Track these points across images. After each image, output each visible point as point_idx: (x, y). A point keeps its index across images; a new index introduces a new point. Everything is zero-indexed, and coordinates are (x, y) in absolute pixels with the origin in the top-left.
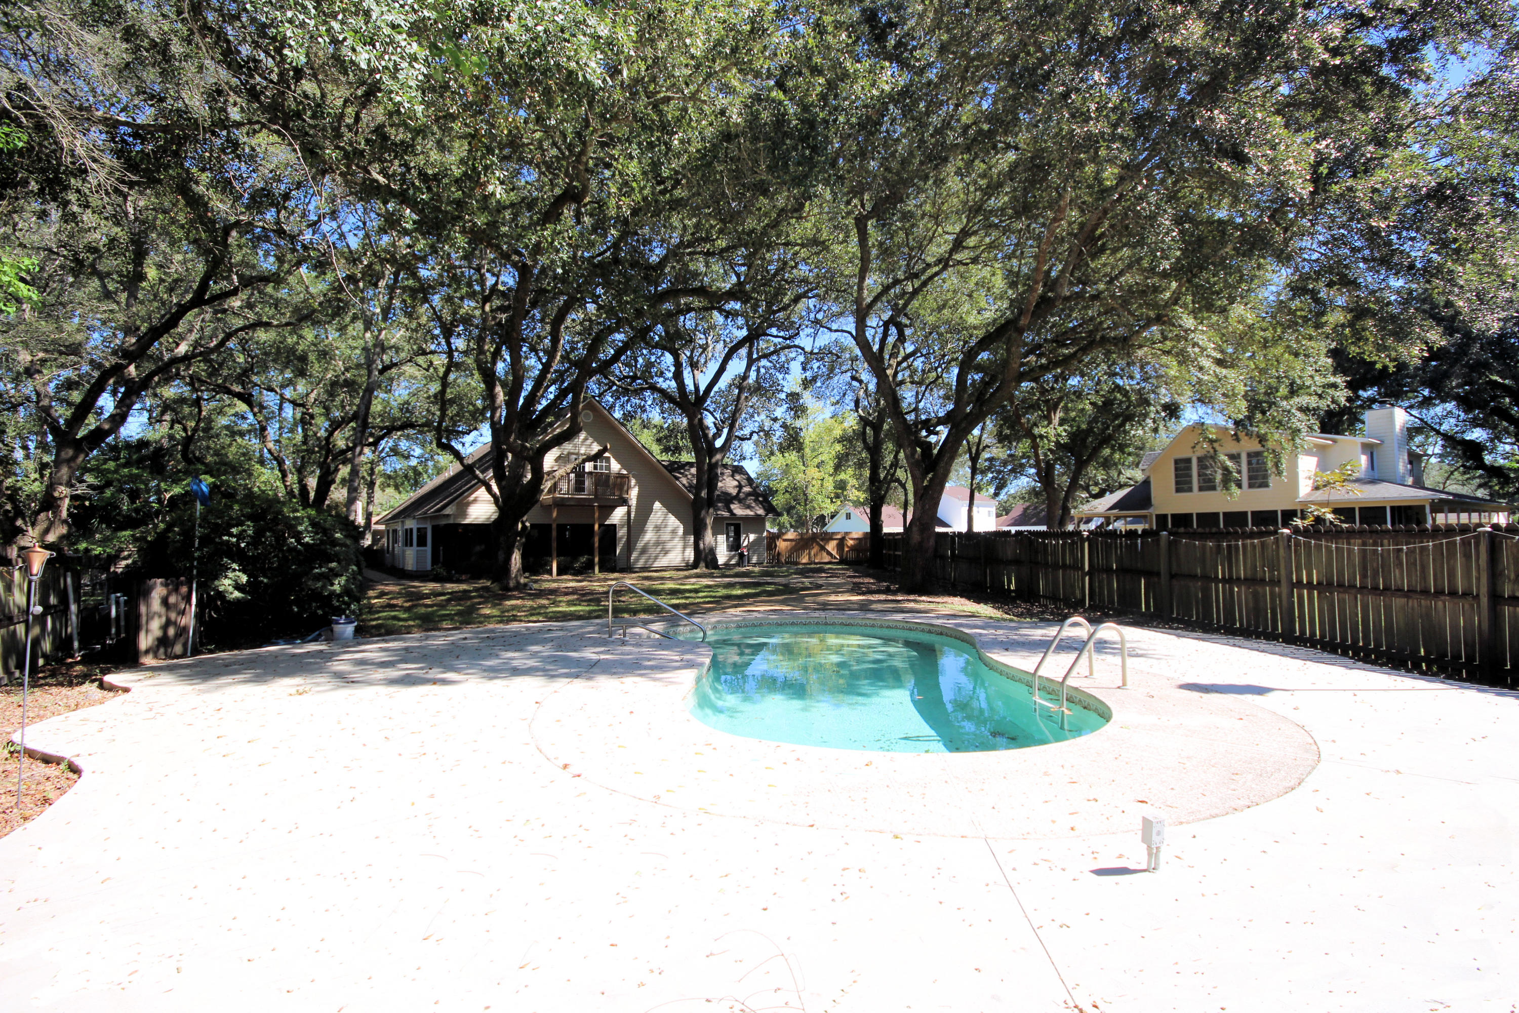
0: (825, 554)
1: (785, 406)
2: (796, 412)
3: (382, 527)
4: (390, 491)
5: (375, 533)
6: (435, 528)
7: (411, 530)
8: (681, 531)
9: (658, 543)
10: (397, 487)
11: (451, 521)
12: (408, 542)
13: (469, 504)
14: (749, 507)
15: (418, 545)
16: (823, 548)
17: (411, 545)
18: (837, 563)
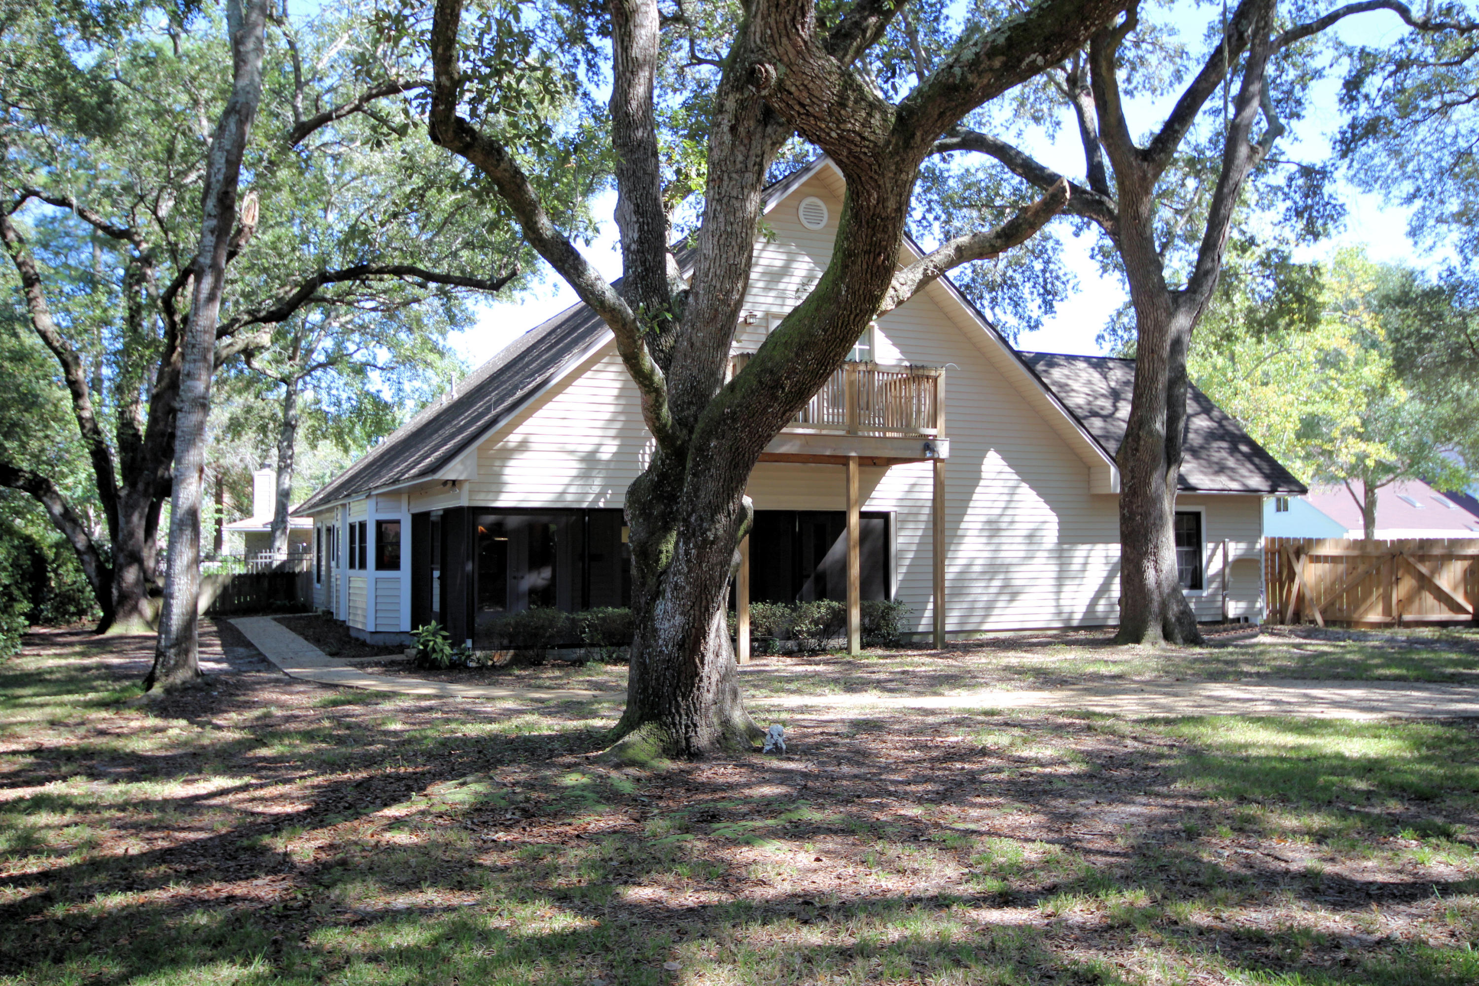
0: (1429, 599)
1: (1282, 206)
2: (1311, 222)
3: (307, 523)
4: (327, 448)
5: (295, 537)
6: (420, 520)
7: (363, 526)
8: (1051, 534)
9: (994, 569)
10: (339, 437)
11: (464, 501)
12: (357, 560)
13: (507, 454)
14: (1221, 469)
15: (381, 565)
16: (1426, 583)
17: (363, 565)
18: (1466, 624)
